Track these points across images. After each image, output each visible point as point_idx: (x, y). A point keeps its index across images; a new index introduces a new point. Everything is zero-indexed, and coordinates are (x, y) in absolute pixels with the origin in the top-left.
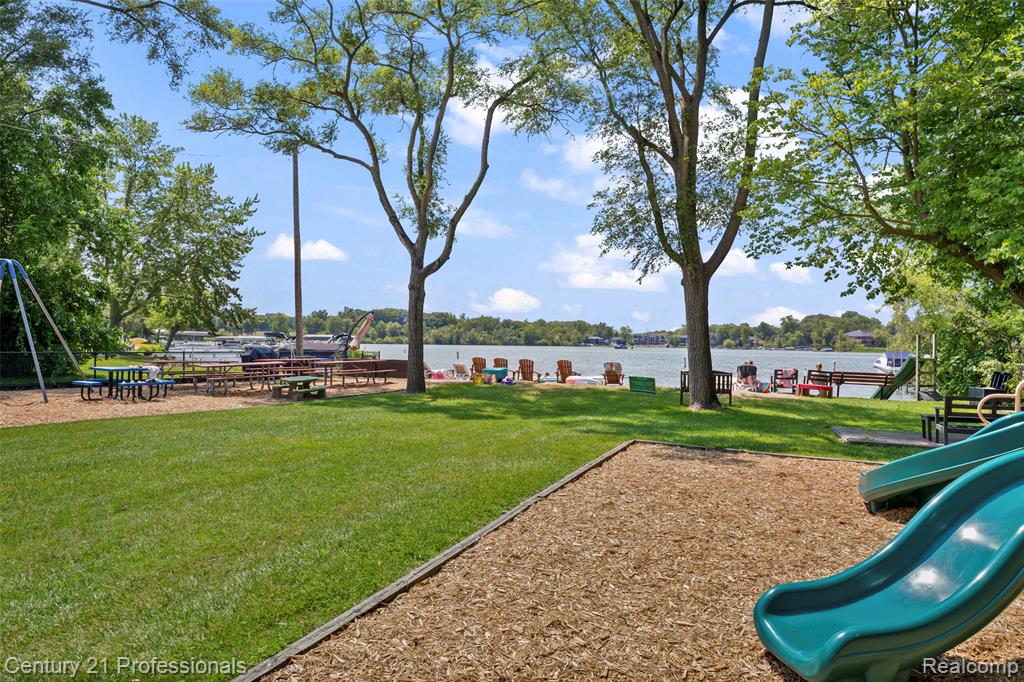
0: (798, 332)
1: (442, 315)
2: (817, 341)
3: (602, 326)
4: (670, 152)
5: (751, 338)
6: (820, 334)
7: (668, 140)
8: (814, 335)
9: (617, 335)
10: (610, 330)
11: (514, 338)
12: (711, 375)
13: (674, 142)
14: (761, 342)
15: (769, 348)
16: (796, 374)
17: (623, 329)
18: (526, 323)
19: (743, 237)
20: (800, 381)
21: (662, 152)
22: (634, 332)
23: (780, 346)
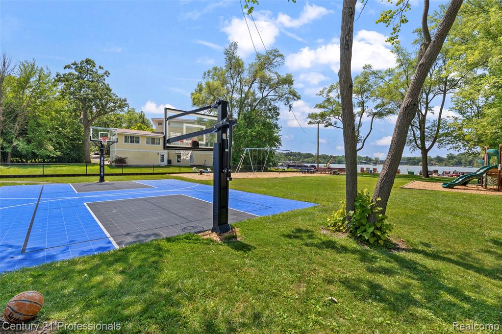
0: (455, 160)
1: (308, 154)
2: (464, 163)
3: (367, 157)
4: (419, 127)
5: (432, 162)
6: (466, 160)
7: (418, 125)
8: (463, 161)
9: (373, 161)
10: (370, 159)
11: (334, 161)
12: (428, 172)
13: (420, 125)
14: (436, 163)
15: (441, 166)
16: (450, 173)
17: (376, 158)
18: (338, 157)
19: (436, 144)
20: (451, 174)
21: (417, 127)
22: (380, 160)
23: (446, 165)
